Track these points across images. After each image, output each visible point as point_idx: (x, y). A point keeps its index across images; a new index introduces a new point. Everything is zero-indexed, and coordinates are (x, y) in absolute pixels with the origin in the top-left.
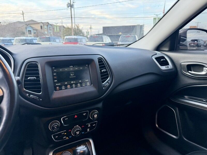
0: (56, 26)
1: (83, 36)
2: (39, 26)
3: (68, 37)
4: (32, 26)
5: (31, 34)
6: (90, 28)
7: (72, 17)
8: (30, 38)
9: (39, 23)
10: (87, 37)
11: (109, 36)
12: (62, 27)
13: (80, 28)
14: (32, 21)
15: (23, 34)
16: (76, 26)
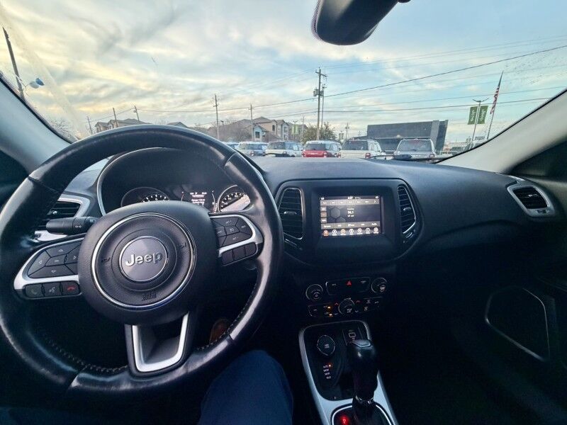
0: (295, 125)
1: (334, 140)
2: (271, 125)
3: (310, 142)
4: (261, 125)
5: (259, 137)
6: (346, 128)
7: (319, 112)
8: (258, 143)
9: (270, 122)
10: (339, 141)
11: (378, 141)
12: (303, 127)
13: (331, 128)
14: (262, 118)
15: (249, 137)
16: (323, 126)
